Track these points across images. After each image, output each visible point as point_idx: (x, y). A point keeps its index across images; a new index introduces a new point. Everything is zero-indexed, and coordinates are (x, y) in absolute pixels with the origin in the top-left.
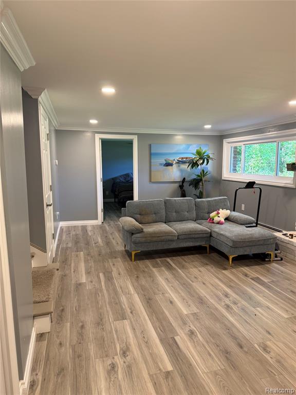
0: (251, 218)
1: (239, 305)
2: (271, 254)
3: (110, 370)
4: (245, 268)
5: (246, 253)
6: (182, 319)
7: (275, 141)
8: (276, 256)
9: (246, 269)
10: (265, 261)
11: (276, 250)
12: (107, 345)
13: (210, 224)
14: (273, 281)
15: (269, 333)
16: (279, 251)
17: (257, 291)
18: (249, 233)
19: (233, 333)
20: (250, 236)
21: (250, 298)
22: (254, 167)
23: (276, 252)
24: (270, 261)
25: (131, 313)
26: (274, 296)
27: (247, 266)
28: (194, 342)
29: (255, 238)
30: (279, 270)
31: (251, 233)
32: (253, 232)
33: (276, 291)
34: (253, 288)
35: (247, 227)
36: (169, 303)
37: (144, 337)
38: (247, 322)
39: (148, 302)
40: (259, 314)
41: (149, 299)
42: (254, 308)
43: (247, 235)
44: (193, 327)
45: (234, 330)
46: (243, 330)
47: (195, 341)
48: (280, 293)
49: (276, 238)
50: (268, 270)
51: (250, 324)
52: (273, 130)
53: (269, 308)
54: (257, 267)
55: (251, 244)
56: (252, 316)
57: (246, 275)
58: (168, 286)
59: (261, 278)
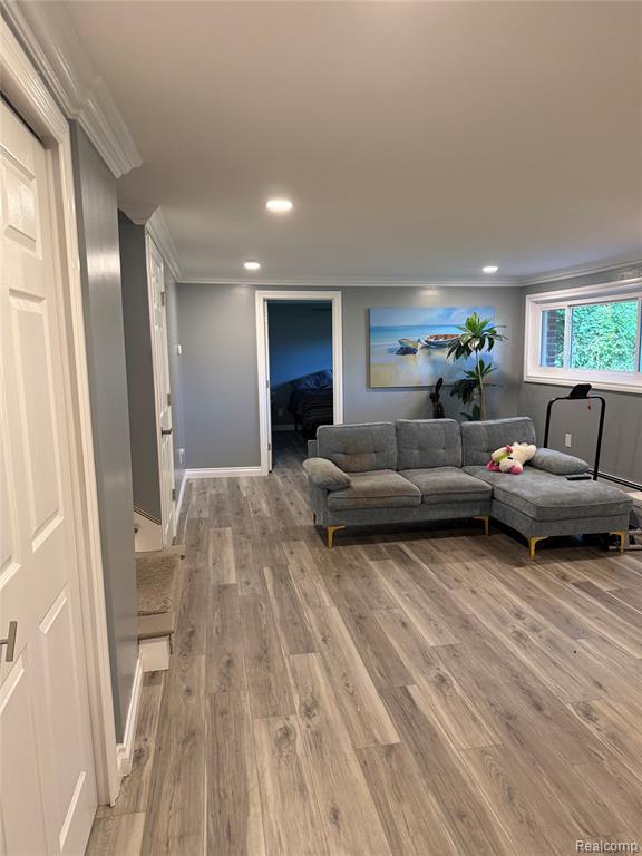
0: (580, 461)
1: (543, 633)
2: (620, 537)
3: (281, 738)
4: (564, 563)
5: (565, 534)
6: (424, 655)
7: (636, 298)
8: (632, 541)
9: (565, 567)
10: (608, 550)
11: (631, 528)
12: (275, 694)
13: (491, 474)
14: (620, 590)
15: (600, 686)
16: (639, 531)
17: (583, 607)
18: (572, 490)
19: (525, 683)
20: (575, 497)
21: (566, 622)
22: (601, 356)
23: (631, 531)
24: (618, 550)
25: (324, 640)
26: (618, 618)
27: (568, 559)
28: (445, 696)
29: (586, 502)
30: (635, 568)
31: (576, 491)
32: (582, 489)
33: (625, 609)
34: (575, 602)
35: (569, 479)
36: (399, 625)
37: (347, 685)
38: (555, 664)
39: (357, 623)
40: (582, 650)
41: (361, 617)
42: (575, 639)
43: (568, 494)
44: (444, 671)
45: (528, 677)
46: (546, 678)
47: (448, 694)
48: (630, 612)
49: (631, 501)
50: (612, 569)
51: (561, 669)
52: (630, 273)
53: (605, 641)
54: (590, 563)
55: (576, 514)
56: (568, 654)
57: (564, 578)
58: (400, 594)
59: (595, 583)
